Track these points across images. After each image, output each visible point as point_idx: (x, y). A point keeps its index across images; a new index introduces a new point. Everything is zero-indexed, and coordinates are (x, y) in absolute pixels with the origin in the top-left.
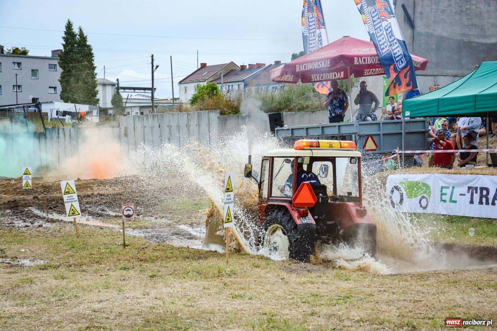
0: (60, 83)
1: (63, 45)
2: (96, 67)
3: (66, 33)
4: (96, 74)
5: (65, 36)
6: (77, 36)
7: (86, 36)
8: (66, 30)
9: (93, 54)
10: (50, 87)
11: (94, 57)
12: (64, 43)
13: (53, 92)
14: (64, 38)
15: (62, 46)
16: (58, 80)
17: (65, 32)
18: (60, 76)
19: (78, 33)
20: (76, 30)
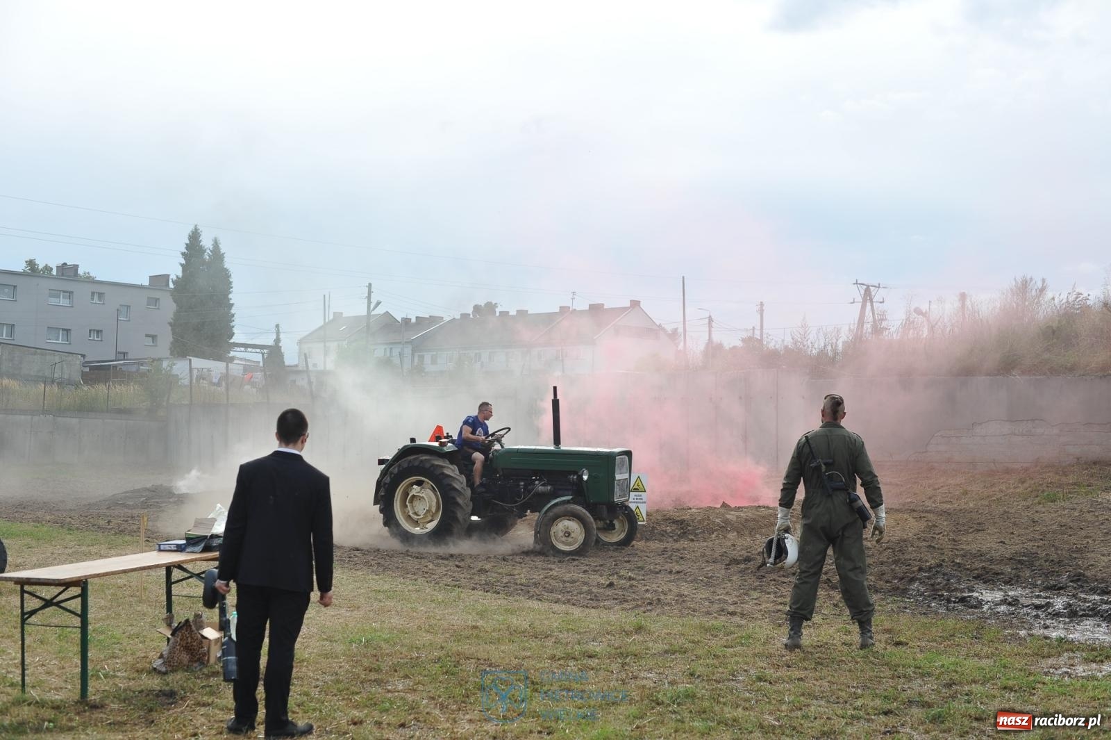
0: (170, 328)
1: (182, 265)
2: (233, 305)
3: (188, 247)
4: (233, 315)
5: (186, 251)
6: (208, 251)
7: (223, 254)
8: (188, 242)
9: (231, 283)
10: (147, 336)
11: (232, 288)
12: (183, 262)
13: (151, 344)
14: (183, 254)
15: (180, 268)
16: (169, 323)
17: (187, 244)
18: (172, 316)
19: (211, 247)
20: (206, 242)
